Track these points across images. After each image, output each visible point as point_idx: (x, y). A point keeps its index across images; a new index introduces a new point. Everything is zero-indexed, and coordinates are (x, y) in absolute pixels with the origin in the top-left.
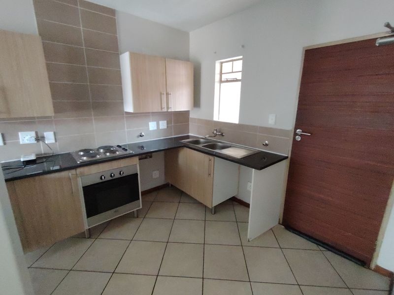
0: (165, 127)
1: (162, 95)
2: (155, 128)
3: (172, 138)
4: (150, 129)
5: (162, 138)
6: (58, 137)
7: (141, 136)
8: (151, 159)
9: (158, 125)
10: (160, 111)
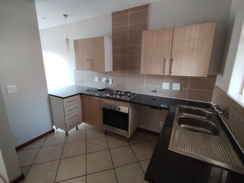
0: (178, 89)
1: (166, 61)
2: (168, 88)
3: (185, 100)
4: (163, 88)
5: (174, 98)
6: (113, 82)
7: (155, 92)
8: (160, 111)
9: (171, 86)
10: (162, 74)
